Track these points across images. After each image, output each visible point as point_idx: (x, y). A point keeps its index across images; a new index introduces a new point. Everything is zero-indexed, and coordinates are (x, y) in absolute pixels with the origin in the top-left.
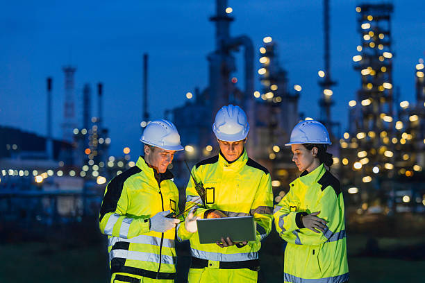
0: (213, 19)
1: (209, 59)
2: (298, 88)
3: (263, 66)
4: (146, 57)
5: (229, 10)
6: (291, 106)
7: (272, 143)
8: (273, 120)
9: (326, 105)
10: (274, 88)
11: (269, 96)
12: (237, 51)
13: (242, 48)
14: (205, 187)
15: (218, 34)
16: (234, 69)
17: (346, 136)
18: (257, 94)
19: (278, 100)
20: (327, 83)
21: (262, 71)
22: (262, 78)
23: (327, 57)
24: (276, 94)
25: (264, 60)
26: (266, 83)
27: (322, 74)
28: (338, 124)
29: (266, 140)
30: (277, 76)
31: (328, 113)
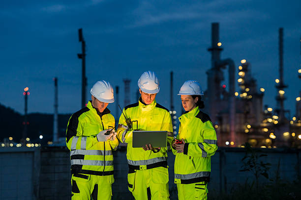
0: (210, 50)
1: (207, 73)
2: (263, 90)
3: (240, 77)
4: (172, 74)
5: (220, 44)
6: (258, 101)
7: (246, 123)
8: (247, 108)
9: (280, 99)
10: (248, 90)
11: (245, 95)
12: (225, 68)
13: (227, 67)
14: (132, 120)
15: (213, 58)
16: (223, 79)
17: (294, 119)
18: (237, 94)
19: (250, 97)
20: (281, 86)
21: (240, 80)
22: (240, 84)
23: (281, 70)
24: (248, 94)
25: (241, 74)
26: (243, 87)
27: (277, 81)
28: (289, 111)
29: (243, 121)
30: (250, 83)
31: (282, 105)
